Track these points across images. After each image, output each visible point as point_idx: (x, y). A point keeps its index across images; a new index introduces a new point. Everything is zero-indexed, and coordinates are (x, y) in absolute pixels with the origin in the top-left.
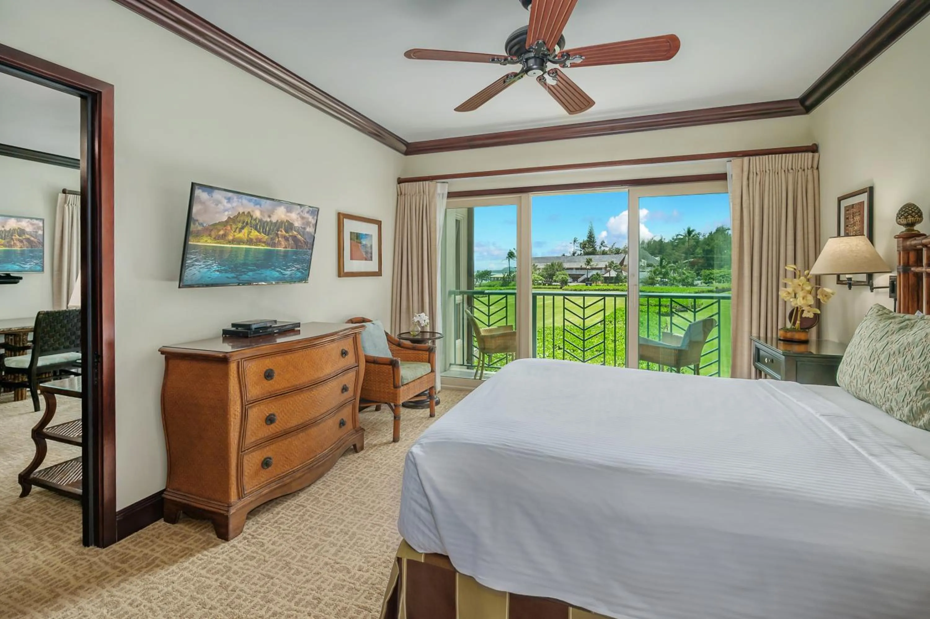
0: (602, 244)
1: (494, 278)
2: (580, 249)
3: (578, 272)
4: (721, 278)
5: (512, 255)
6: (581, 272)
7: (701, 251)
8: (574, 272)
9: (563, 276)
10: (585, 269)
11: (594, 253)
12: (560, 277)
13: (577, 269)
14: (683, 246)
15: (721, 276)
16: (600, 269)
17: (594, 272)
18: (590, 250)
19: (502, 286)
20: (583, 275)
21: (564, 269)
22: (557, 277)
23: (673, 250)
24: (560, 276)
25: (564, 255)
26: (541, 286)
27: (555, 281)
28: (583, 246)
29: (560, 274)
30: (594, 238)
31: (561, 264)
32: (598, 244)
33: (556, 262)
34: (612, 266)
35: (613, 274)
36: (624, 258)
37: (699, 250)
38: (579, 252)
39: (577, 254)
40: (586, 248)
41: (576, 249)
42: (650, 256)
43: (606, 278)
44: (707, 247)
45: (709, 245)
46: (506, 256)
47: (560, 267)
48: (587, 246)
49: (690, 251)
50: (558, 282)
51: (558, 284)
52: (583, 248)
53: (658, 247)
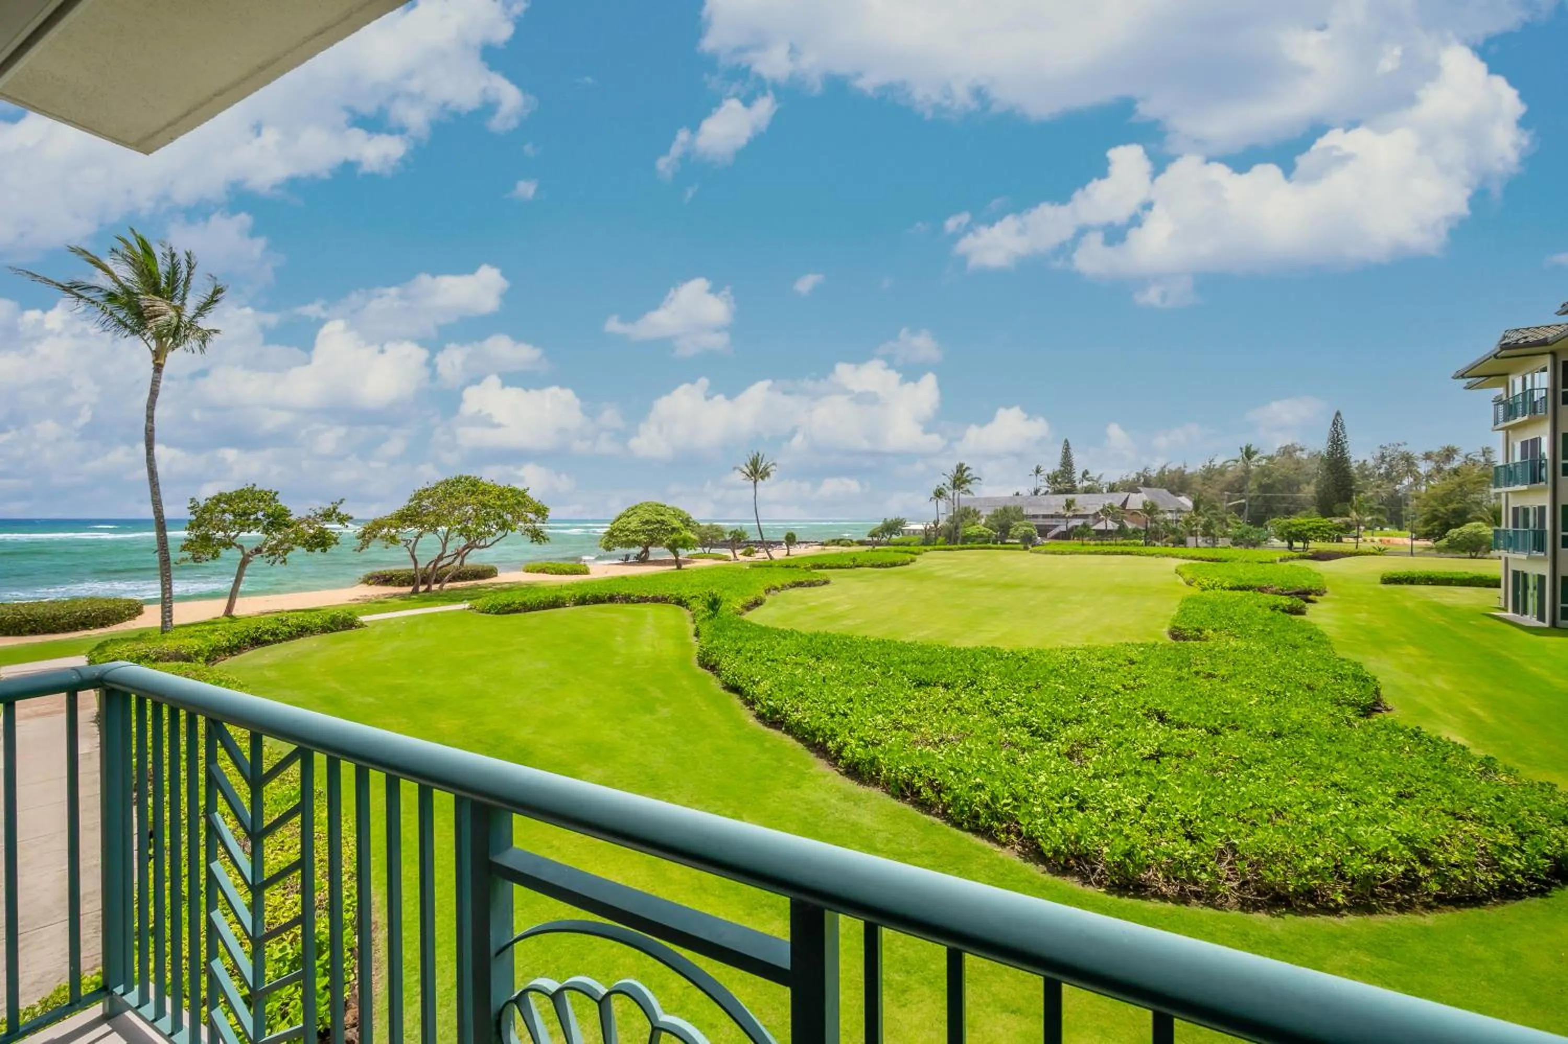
0: (1084, 476)
1: (910, 530)
2: (1046, 484)
3: (1048, 522)
4: (1311, 533)
5: (941, 493)
6: (1053, 522)
7: (1256, 487)
8: (1041, 521)
9: (1026, 528)
10: (1064, 517)
11: (1072, 490)
12: (1022, 530)
13: (1045, 516)
14: (1221, 478)
15: (1310, 529)
16: (1086, 516)
17: (1079, 522)
18: (1068, 486)
19: (923, 544)
20: (1055, 526)
21: (1027, 517)
22: (1016, 530)
23: (1204, 484)
24: (1020, 528)
25: (1017, 494)
26: (990, 545)
27: (1012, 538)
28: (1053, 479)
29: (1021, 526)
30: (1071, 466)
31: (1021, 509)
32: (1078, 476)
33: (1011, 504)
34: (1107, 511)
35: (1112, 526)
36: (1127, 499)
37: (1252, 485)
38: (1045, 489)
39: (1042, 491)
40: (1059, 483)
41: (1039, 484)
42: (1170, 495)
43: (1099, 532)
44: (1265, 481)
45: (1269, 476)
46: (933, 495)
47: (1019, 514)
48: (1059, 480)
49: (1237, 487)
50: (1017, 538)
51: (1017, 541)
52: (1053, 483)
53: (1176, 480)
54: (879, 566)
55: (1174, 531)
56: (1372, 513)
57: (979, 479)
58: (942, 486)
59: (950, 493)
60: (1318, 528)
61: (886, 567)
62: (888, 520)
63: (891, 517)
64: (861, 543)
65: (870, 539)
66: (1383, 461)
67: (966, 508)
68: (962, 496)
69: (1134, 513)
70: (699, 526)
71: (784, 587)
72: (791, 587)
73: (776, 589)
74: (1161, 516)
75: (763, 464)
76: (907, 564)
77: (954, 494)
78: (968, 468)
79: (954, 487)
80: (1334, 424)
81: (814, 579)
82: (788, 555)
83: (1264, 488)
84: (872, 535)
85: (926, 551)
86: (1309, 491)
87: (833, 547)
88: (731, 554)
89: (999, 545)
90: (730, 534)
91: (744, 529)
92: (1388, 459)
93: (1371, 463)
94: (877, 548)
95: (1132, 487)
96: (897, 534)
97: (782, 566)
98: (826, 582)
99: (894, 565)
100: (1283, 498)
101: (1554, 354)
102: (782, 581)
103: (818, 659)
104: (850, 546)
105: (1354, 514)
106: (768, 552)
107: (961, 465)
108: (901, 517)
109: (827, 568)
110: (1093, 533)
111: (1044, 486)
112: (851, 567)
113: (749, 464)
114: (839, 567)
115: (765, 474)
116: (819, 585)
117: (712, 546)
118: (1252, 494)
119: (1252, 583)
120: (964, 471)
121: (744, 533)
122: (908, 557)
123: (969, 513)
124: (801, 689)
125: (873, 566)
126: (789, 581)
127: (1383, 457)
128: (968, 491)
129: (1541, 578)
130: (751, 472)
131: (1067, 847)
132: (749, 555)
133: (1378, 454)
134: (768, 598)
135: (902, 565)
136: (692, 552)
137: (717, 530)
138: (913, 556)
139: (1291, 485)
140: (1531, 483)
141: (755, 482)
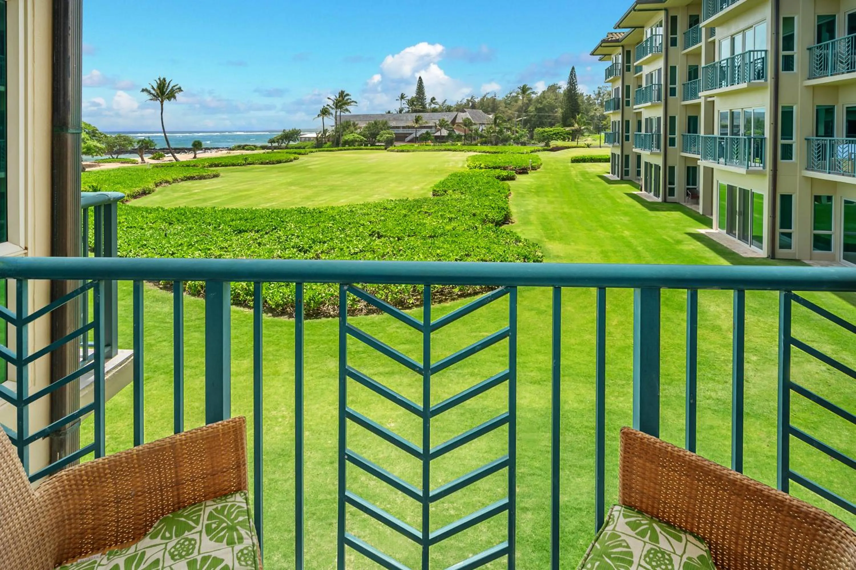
0: (432, 101)
1: (305, 138)
2: (408, 106)
3: (405, 131)
4: (553, 136)
5: (326, 112)
6: (409, 131)
7: (534, 109)
8: (400, 131)
9: (387, 135)
10: (413, 127)
11: (423, 110)
12: (385, 137)
13: (404, 127)
14: (516, 104)
15: (554, 134)
16: (430, 127)
17: (424, 131)
18: (420, 107)
19: (315, 148)
20: (411, 134)
21: (390, 128)
22: (382, 136)
23: (506, 107)
24: (385, 135)
25: (389, 112)
26: (363, 147)
27: (379, 142)
28: (411, 103)
30: (423, 94)
31: (386, 123)
32: (428, 101)
33: (380, 119)
34: (443, 124)
35: (445, 132)
36: (456, 116)
37: (531, 108)
38: (407, 110)
39: (404, 111)
40: (415, 106)
41: (403, 106)
42: (483, 113)
43: (437, 137)
44: (539, 106)
45: (541, 103)
46: (319, 113)
47: (386, 126)
48: (415, 103)
49: (523, 110)
50: (382, 142)
51: (383, 144)
52: (411, 106)
53: (490, 105)
54: (267, 163)
55: (482, 136)
56: (585, 125)
57: (356, 102)
58: (326, 106)
59: (333, 112)
60: (558, 133)
61: (273, 164)
62: (287, 131)
63: (289, 128)
64: (263, 148)
65: (270, 145)
66: (600, 96)
67: (347, 122)
68: (342, 114)
69: (459, 125)
70: (106, 137)
71: (175, 181)
72: (182, 180)
73: (167, 182)
74: (474, 127)
75: (170, 87)
76: (291, 161)
77: (336, 112)
78: (347, 95)
79: (336, 108)
80: (571, 74)
81: (204, 174)
82: (195, 157)
83: (538, 110)
84: (272, 141)
85: (312, 152)
86: (559, 112)
87: (239, 151)
88: (139, 159)
89: (369, 147)
90: (138, 143)
91: (151, 139)
92: (602, 95)
93: (593, 96)
94: (275, 151)
95: (461, 108)
96: (294, 141)
97: (183, 166)
98: (216, 176)
99: (279, 162)
100: (549, 116)
101: (623, 46)
102: (174, 177)
103: (170, 224)
104: (253, 150)
105: (576, 125)
106: (174, 157)
107: (343, 92)
108: (297, 128)
109: (223, 166)
110: (433, 138)
111: (406, 107)
112: (244, 165)
113: (155, 87)
114: (233, 165)
115: (171, 96)
116: (209, 178)
117: (119, 152)
118: (532, 114)
119: (501, 165)
120: (345, 96)
121: (152, 141)
122: (292, 157)
123: (350, 125)
124: (145, 243)
125: (262, 163)
126: (181, 176)
127: (599, 93)
128: (347, 110)
129: (618, 155)
130: (157, 94)
131: (283, 301)
132: (158, 159)
133: (597, 92)
134: (157, 189)
135: (286, 162)
136: (99, 157)
137: (125, 140)
138: (296, 156)
139: (552, 108)
140: (615, 110)
141: (162, 102)
